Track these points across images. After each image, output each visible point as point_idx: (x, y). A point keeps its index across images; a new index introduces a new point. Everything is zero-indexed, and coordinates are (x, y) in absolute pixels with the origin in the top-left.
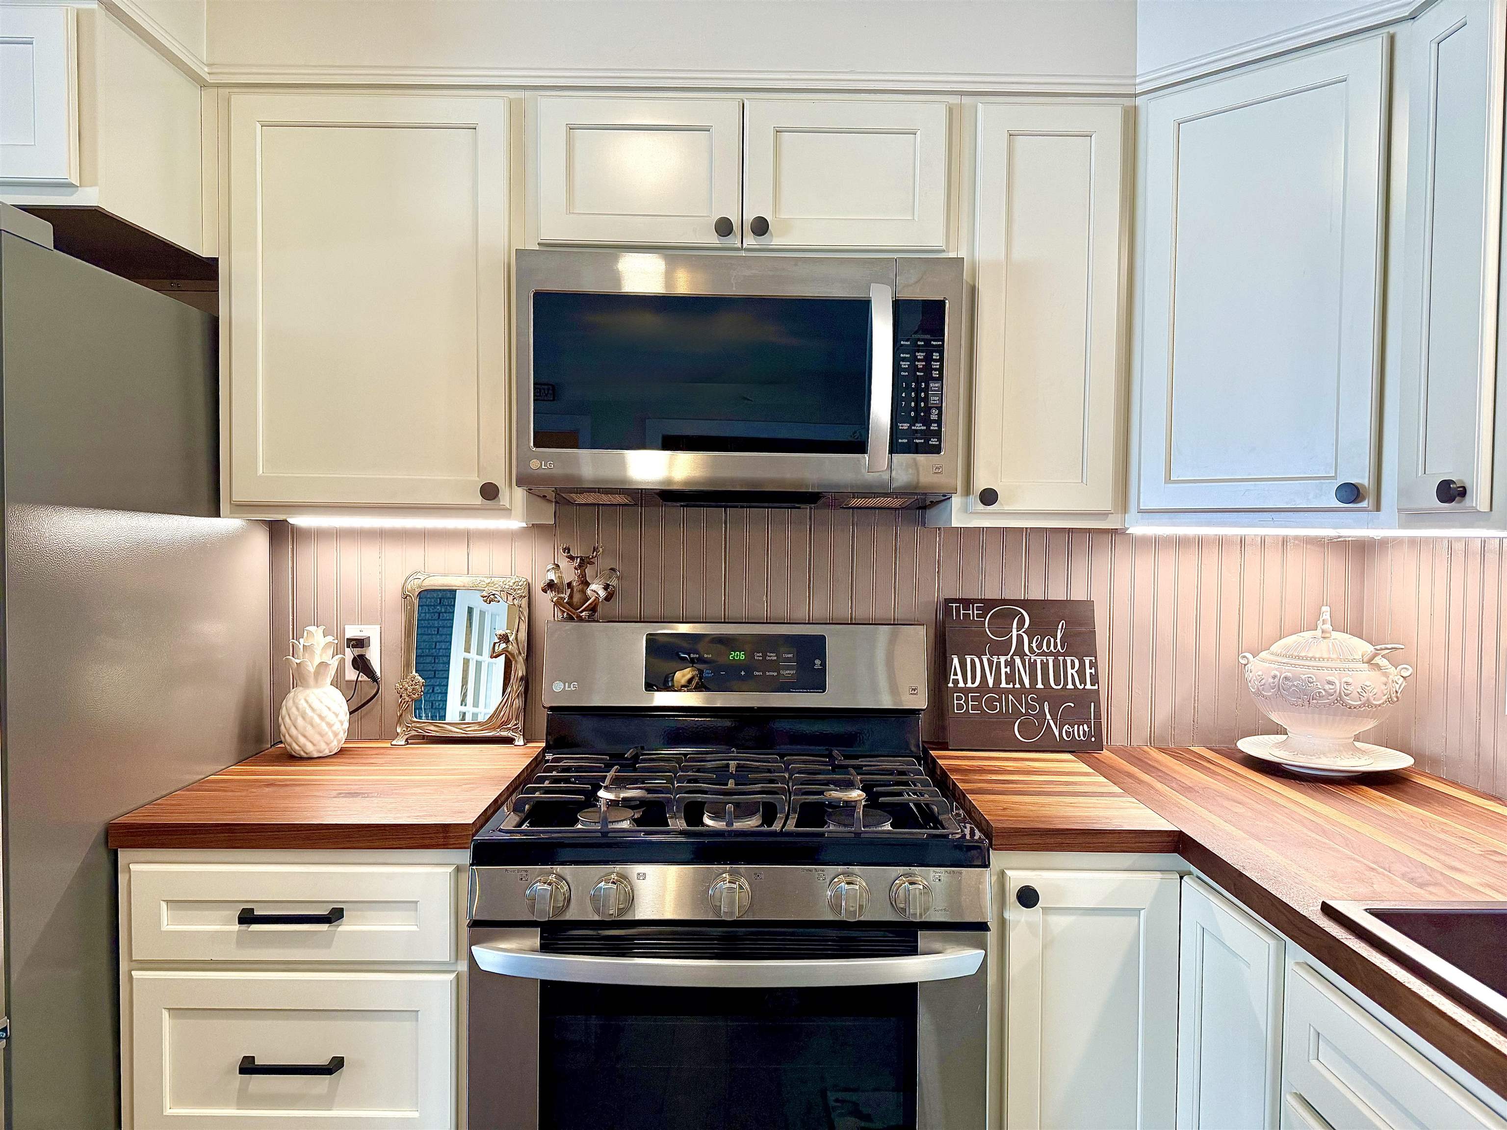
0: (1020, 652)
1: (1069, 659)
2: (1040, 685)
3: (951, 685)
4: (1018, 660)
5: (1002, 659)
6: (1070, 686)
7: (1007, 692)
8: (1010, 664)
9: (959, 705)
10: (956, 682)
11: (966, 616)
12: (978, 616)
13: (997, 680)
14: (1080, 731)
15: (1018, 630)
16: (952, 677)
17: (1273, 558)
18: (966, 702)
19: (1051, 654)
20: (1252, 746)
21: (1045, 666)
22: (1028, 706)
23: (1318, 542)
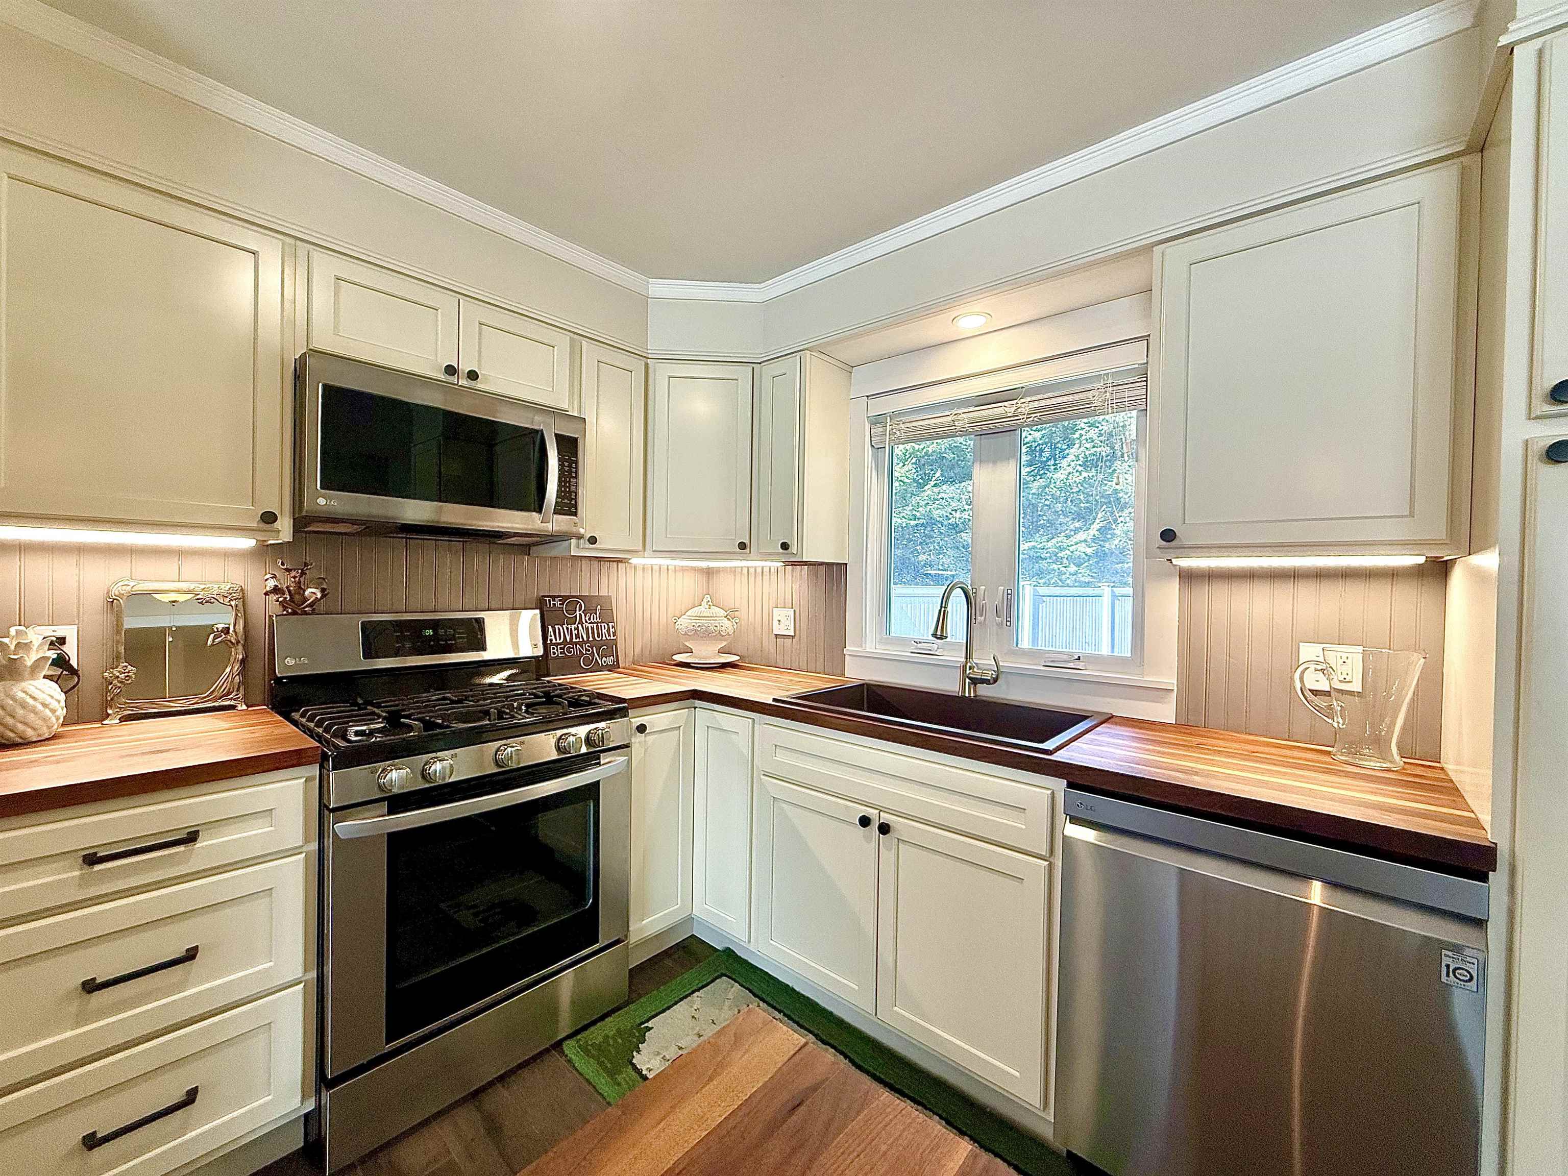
0: (581, 622)
1: (603, 625)
2: (591, 639)
3: (549, 642)
4: (580, 626)
5: (573, 626)
6: (604, 638)
7: (576, 643)
8: (577, 629)
9: (555, 652)
10: (551, 640)
11: (554, 604)
12: (560, 604)
13: (571, 638)
14: (610, 660)
15: (580, 610)
16: (549, 638)
17: (679, 575)
18: (557, 650)
19: (595, 623)
20: (679, 658)
21: (592, 628)
22: (586, 650)
23: (694, 569)
